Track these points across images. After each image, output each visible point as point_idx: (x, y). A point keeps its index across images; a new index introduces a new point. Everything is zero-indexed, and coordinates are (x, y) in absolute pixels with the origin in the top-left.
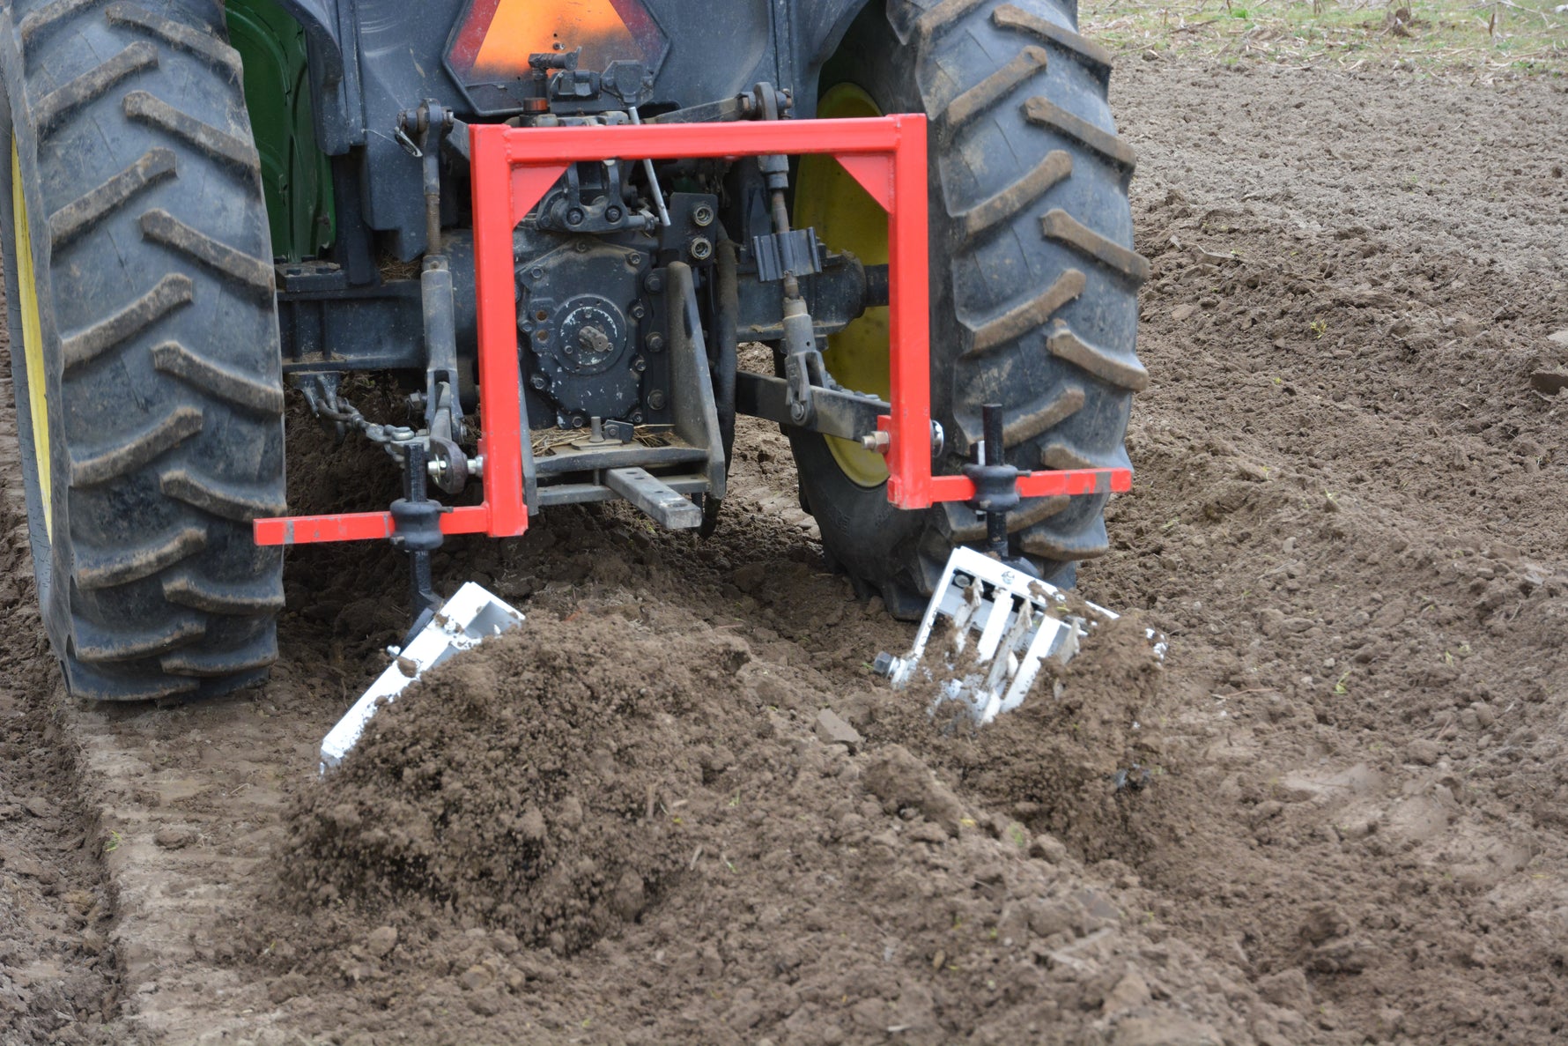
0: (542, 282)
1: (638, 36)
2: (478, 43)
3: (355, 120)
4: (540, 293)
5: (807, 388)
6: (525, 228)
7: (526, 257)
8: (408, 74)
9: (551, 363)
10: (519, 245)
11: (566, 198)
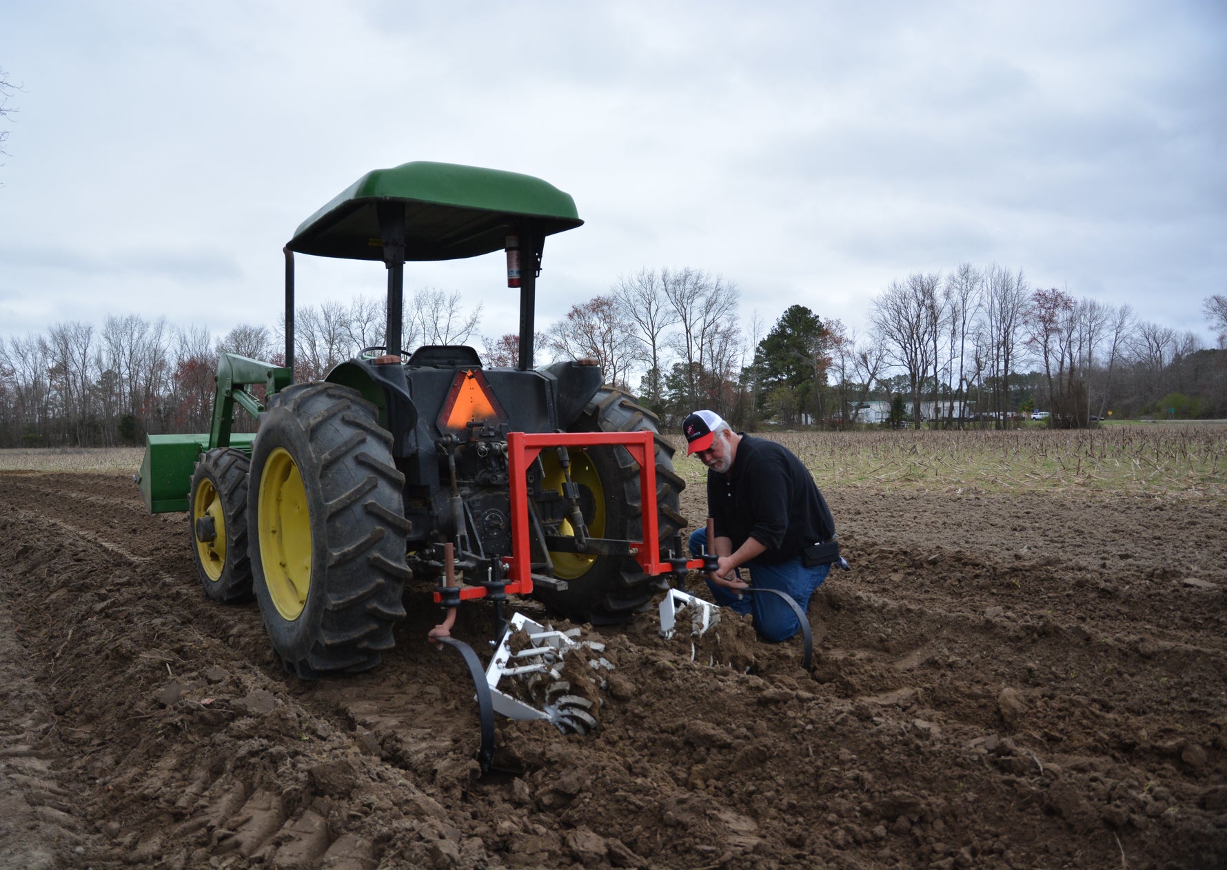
0: (478, 504)
1: (499, 415)
2: (448, 418)
3: (413, 444)
4: (477, 508)
5: (584, 539)
6: (469, 485)
7: (470, 496)
8: (423, 425)
9: (481, 535)
10: (466, 491)
11: (491, 472)
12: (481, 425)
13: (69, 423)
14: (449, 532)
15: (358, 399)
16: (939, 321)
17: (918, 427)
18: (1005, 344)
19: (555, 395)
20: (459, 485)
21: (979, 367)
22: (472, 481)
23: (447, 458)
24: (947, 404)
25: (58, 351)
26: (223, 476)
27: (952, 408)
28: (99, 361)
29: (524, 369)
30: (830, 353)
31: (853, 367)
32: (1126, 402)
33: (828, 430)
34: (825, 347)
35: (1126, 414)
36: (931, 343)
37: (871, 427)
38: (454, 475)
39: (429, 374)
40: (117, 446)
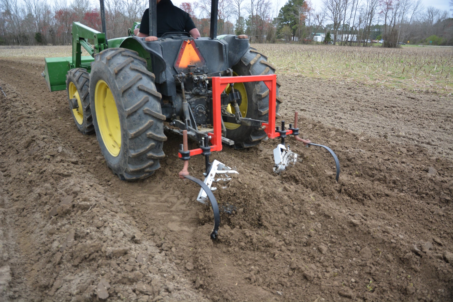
0: (193, 103)
1: (202, 61)
2: (179, 63)
3: (164, 77)
4: (193, 105)
5: (240, 118)
6: (189, 94)
7: (190, 99)
8: (169, 69)
9: (195, 116)
10: (188, 97)
11: (199, 89)
12: (195, 67)
13: (15, 36)
14: (182, 116)
15: (138, 57)
16: (348, 3)
17: (334, 44)
18: (371, 14)
19: (227, 52)
20: (186, 94)
21: (360, 22)
22: (190, 92)
23: (180, 84)
24: (347, 35)
25: (4, 5)
26: (78, 81)
27: (348, 37)
28: (23, 10)
29: (212, 39)
30: (307, 14)
31: (314, 20)
32: (415, 38)
33: (302, 44)
34: (305, 11)
35: (414, 43)
36: (344, 11)
37: (318, 43)
38: (183, 90)
39: (170, 43)
40: (35, 45)
